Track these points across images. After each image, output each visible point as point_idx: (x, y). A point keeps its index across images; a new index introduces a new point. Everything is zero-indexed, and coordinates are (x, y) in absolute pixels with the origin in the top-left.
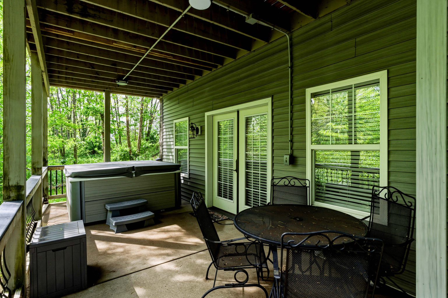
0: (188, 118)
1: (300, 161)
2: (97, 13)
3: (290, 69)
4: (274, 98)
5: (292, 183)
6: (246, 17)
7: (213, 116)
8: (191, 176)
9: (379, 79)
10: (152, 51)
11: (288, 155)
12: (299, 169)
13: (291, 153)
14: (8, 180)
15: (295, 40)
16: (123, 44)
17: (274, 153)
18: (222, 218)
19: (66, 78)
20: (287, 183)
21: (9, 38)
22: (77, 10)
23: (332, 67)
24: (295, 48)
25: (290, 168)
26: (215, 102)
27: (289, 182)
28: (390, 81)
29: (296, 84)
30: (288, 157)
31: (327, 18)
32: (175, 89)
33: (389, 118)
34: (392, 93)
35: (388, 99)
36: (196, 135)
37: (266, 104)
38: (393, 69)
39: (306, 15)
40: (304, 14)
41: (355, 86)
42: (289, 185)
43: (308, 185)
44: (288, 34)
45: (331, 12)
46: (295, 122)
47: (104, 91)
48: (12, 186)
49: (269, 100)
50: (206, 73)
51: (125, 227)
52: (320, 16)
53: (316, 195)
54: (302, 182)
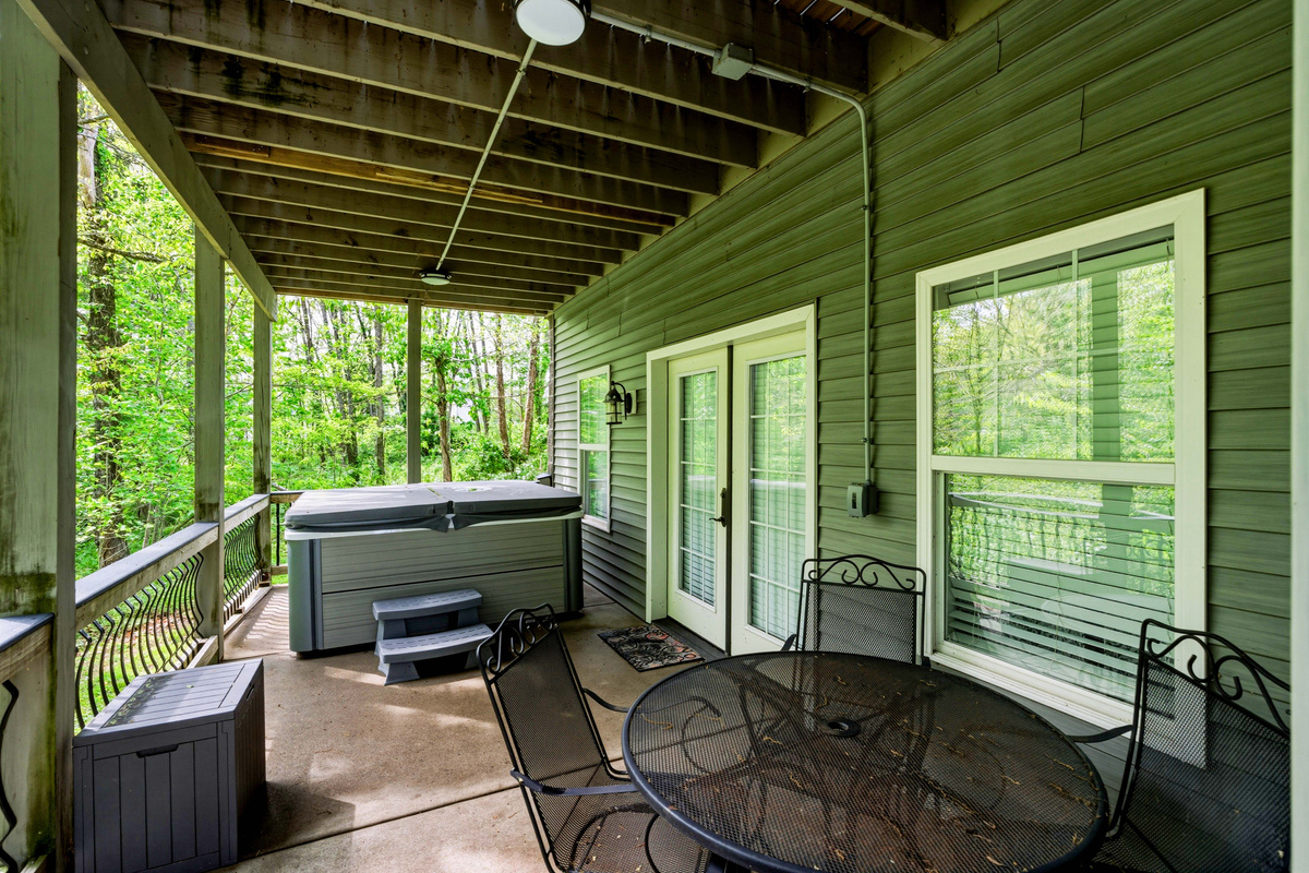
0: (608, 366)
1: (896, 503)
2: (309, 91)
3: (867, 212)
4: (822, 304)
5: (868, 577)
6: (711, 58)
7: (667, 361)
8: (616, 528)
9: (1173, 224)
10: (478, 186)
11: (860, 485)
12: (893, 531)
13: (869, 480)
14: (13, 558)
15: (883, 121)
16: (401, 174)
17: (822, 476)
18: (683, 654)
19: (307, 273)
20: (852, 575)
21: (16, 168)
22: (252, 87)
23: (1001, 196)
24: (885, 147)
25: (868, 526)
26: (670, 321)
27: (860, 574)
28: (1216, 229)
29: (887, 259)
30: (859, 491)
31: (984, 33)
32: (580, 289)
33: (1213, 368)
34: (1220, 276)
35: (1209, 298)
36: (623, 414)
37: (801, 327)
38: (1226, 183)
39: (910, 31)
40: (901, 28)
41: (1082, 257)
42: (859, 583)
43: (919, 588)
44: (860, 103)
45: (996, 12)
46: (884, 380)
47: (406, 301)
48: (22, 575)
49: (807, 313)
50: (649, 240)
51: (413, 669)
52: (960, 29)
53: (949, 620)
54: (902, 575)
